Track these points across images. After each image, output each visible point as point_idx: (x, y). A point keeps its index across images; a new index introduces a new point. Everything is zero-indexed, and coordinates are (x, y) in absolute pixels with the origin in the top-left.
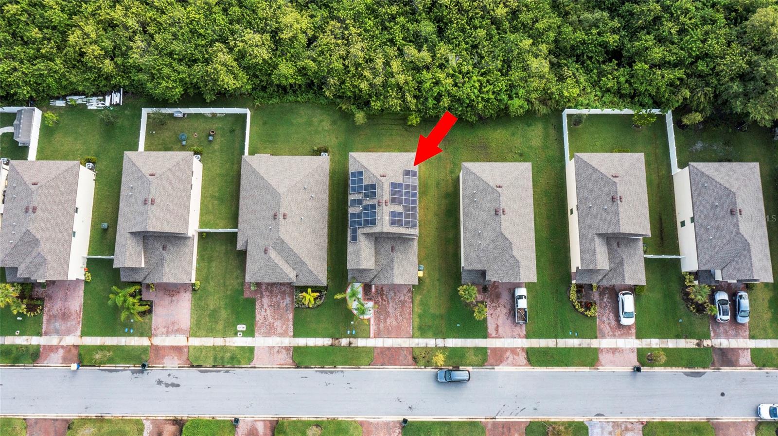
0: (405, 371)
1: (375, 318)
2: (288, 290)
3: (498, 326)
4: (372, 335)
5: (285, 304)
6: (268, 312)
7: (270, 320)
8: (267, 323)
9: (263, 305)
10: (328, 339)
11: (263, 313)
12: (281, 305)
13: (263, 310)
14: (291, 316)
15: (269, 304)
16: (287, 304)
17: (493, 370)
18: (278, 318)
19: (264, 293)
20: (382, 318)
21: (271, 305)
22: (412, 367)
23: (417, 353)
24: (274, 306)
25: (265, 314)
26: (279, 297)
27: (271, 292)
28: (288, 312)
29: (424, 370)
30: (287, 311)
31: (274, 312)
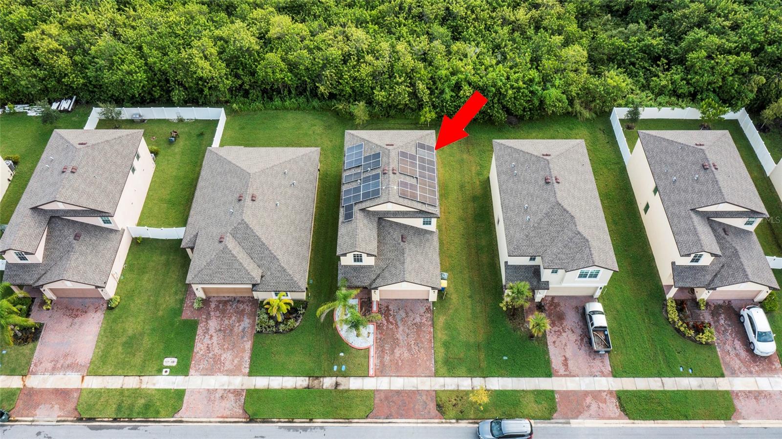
0: (425, 427)
1: (377, 348)
2: (248, 309)
3: (566, 359)
4: (371, 372)
5: (241, 328)
6: (215, 338)
7: (216, 351)
8: (210, 355)
9: (208, 329)
10: (302, 378)
11: (207, 341)
12: (236, 329)
13: (207, 337)
14: (248, 345)
15: (218, 328)
16: (244, 328)
17: (568, 425)
18: (228, 348)
19: (212, 313)
20: (387, 347)
21: (220, 330)
22: (437, 421)
23: (443, 398)
24: (224, 331)
25: (209, 342)
26: (234, 318)
27: (223, 312)
28: (245, 339)
29: (456, 425)
30: (242, 338)
31: (224, 339)
